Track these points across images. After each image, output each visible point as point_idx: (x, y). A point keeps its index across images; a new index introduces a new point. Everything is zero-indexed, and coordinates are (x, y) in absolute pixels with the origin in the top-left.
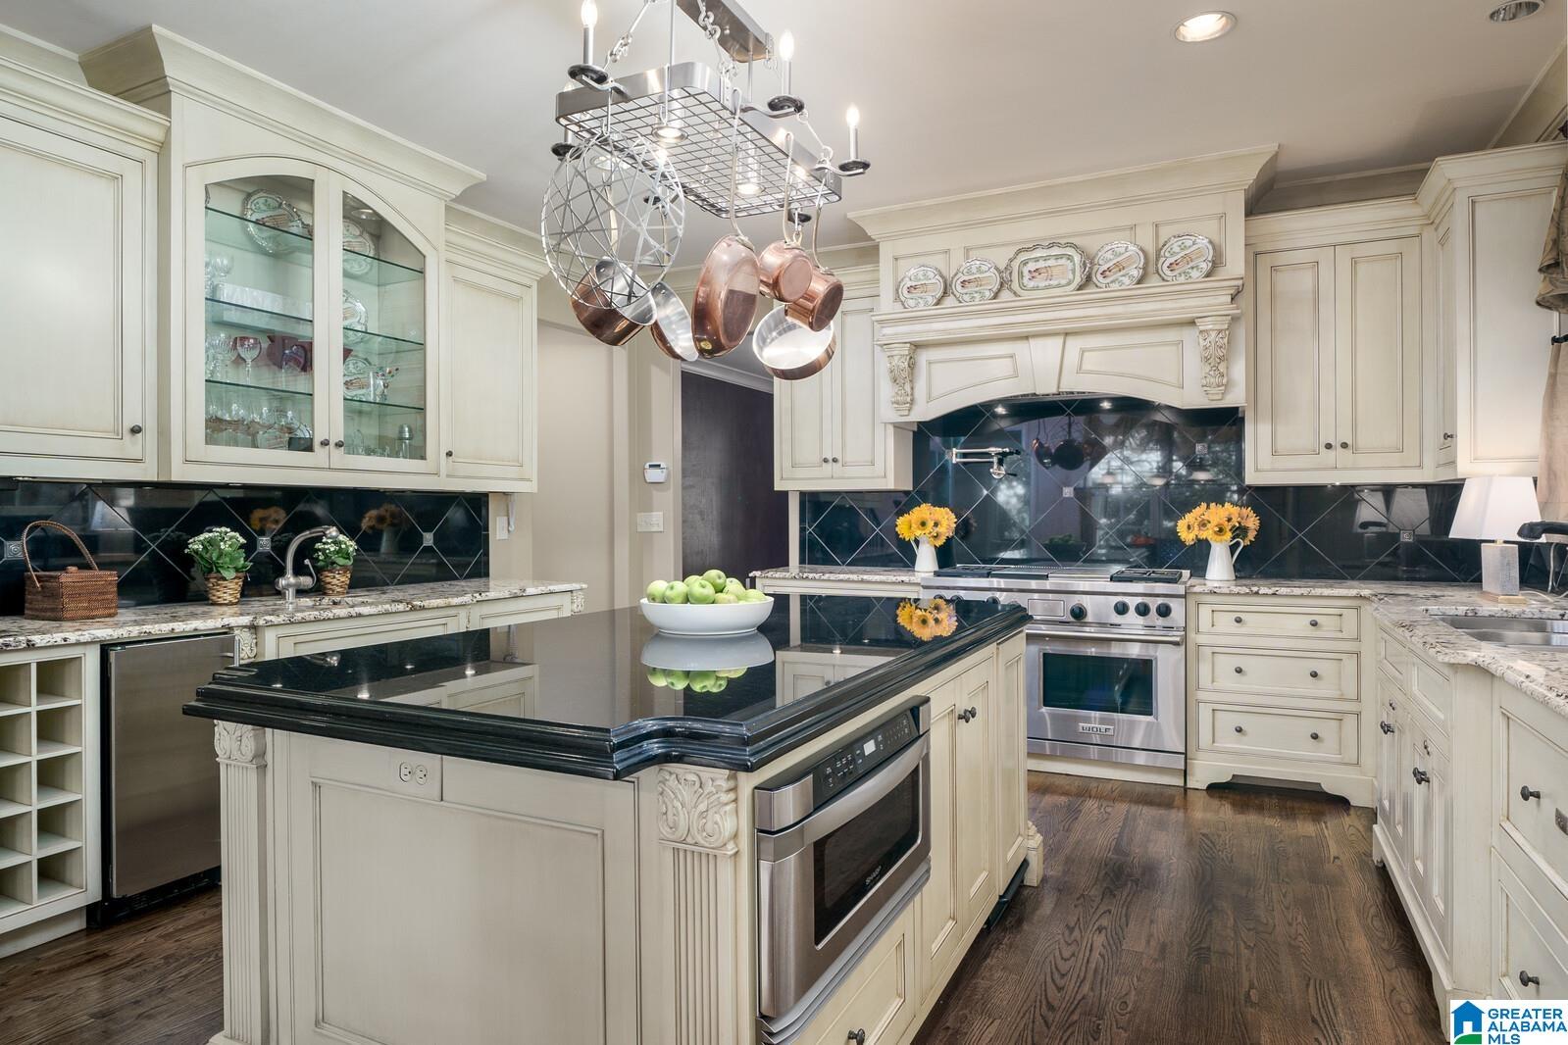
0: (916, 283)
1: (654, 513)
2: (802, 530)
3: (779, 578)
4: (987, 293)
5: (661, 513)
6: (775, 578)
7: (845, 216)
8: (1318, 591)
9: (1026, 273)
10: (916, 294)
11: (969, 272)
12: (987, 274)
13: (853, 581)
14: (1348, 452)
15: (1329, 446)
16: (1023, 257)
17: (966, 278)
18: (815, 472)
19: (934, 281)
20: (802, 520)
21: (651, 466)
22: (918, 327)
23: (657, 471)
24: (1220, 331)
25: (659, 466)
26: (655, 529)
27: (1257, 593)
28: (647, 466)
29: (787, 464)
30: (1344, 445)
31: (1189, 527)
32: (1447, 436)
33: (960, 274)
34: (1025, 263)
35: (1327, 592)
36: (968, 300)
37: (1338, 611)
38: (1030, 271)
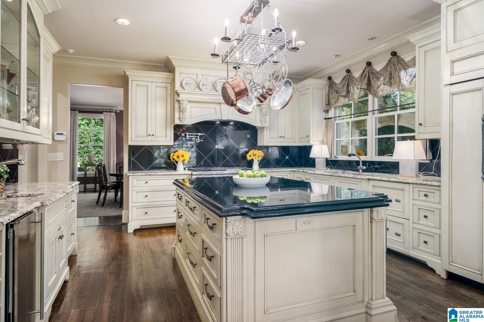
0: (188, 82)
1: (58, 153)
2: (129, 159)
3: (140, 175)
4: (209, 89)
5: (63, 153)
6: (138, 175)
7: (168, 57)
8: (284, 170)
9: (220, 85)
10: (188, 85)
11: (204, 82)
12: (209, 84)
13: (168, 175)
14: (283, 138)
15: (280, 137)
16: (220, 81)
17: (203, 84)
18: (145, 139)
19: (193, 82)
20: (129, 156)
21: (57, 134)
22: (191, 96)
23: (62, 136)
24: (267, 108)
25: (62, 134)
26: (59, 159)
27: (273, 171)
28: (55, 134)
29: (134, 135)
30: (283, 137)
31: (250, 156)
32: (307, 136)
33: (201, 82)
34: (220, 82)
35: (286, 170)
36: (204, 90)
37: (287, 174)
38: (221, 85)
